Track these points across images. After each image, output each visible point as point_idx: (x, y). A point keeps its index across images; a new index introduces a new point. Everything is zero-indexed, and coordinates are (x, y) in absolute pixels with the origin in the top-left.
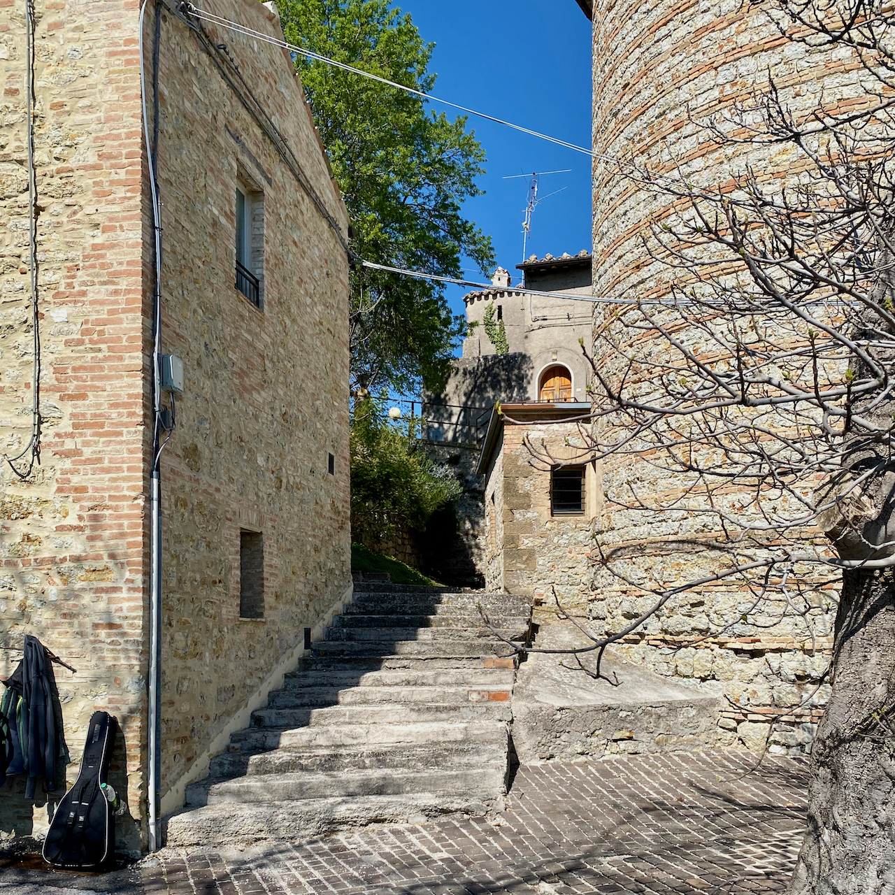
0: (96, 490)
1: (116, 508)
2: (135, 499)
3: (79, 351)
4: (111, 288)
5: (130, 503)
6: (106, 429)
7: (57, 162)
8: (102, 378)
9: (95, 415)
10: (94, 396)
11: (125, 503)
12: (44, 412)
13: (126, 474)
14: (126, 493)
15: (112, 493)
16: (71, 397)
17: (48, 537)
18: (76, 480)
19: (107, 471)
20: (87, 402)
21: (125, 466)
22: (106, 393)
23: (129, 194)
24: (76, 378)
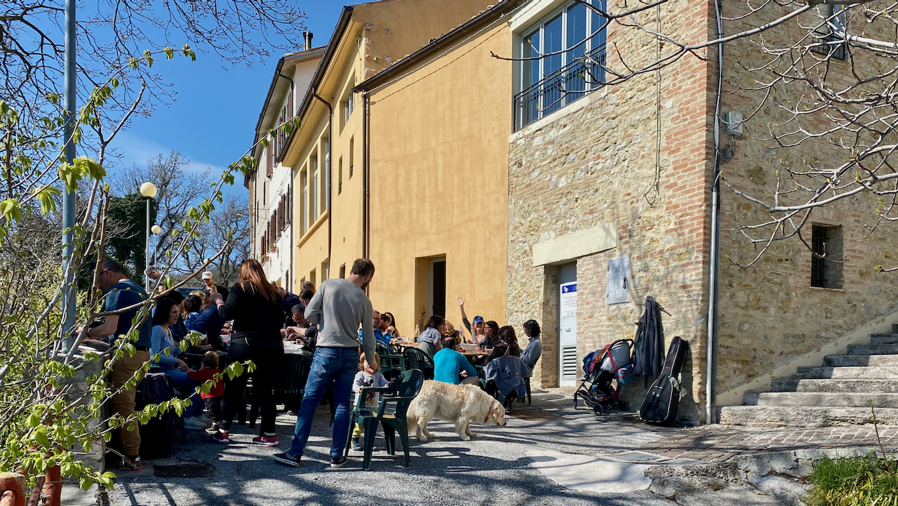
0: (683, 205)
1: (691, 214)
2: (701, 206)
3: (677, 123)
4: (692, 79)
5: (698, 209)
6: (689, 166)
7: (670, 13)
8: (686, 136)
9: (683, 160)
10: (684, 148)
11: (696, 210)
12: (661, 164)
13: (697, 192)
14: (696, 204)
15: (690, 205)
16: (673, 152)
17: (661, 238)
18: (674, 201)
19: (688, 192)
20: (680, 153)
21: (696, 187)
22: (688, 145)
23: (702, 19)
24: (676, 140)
